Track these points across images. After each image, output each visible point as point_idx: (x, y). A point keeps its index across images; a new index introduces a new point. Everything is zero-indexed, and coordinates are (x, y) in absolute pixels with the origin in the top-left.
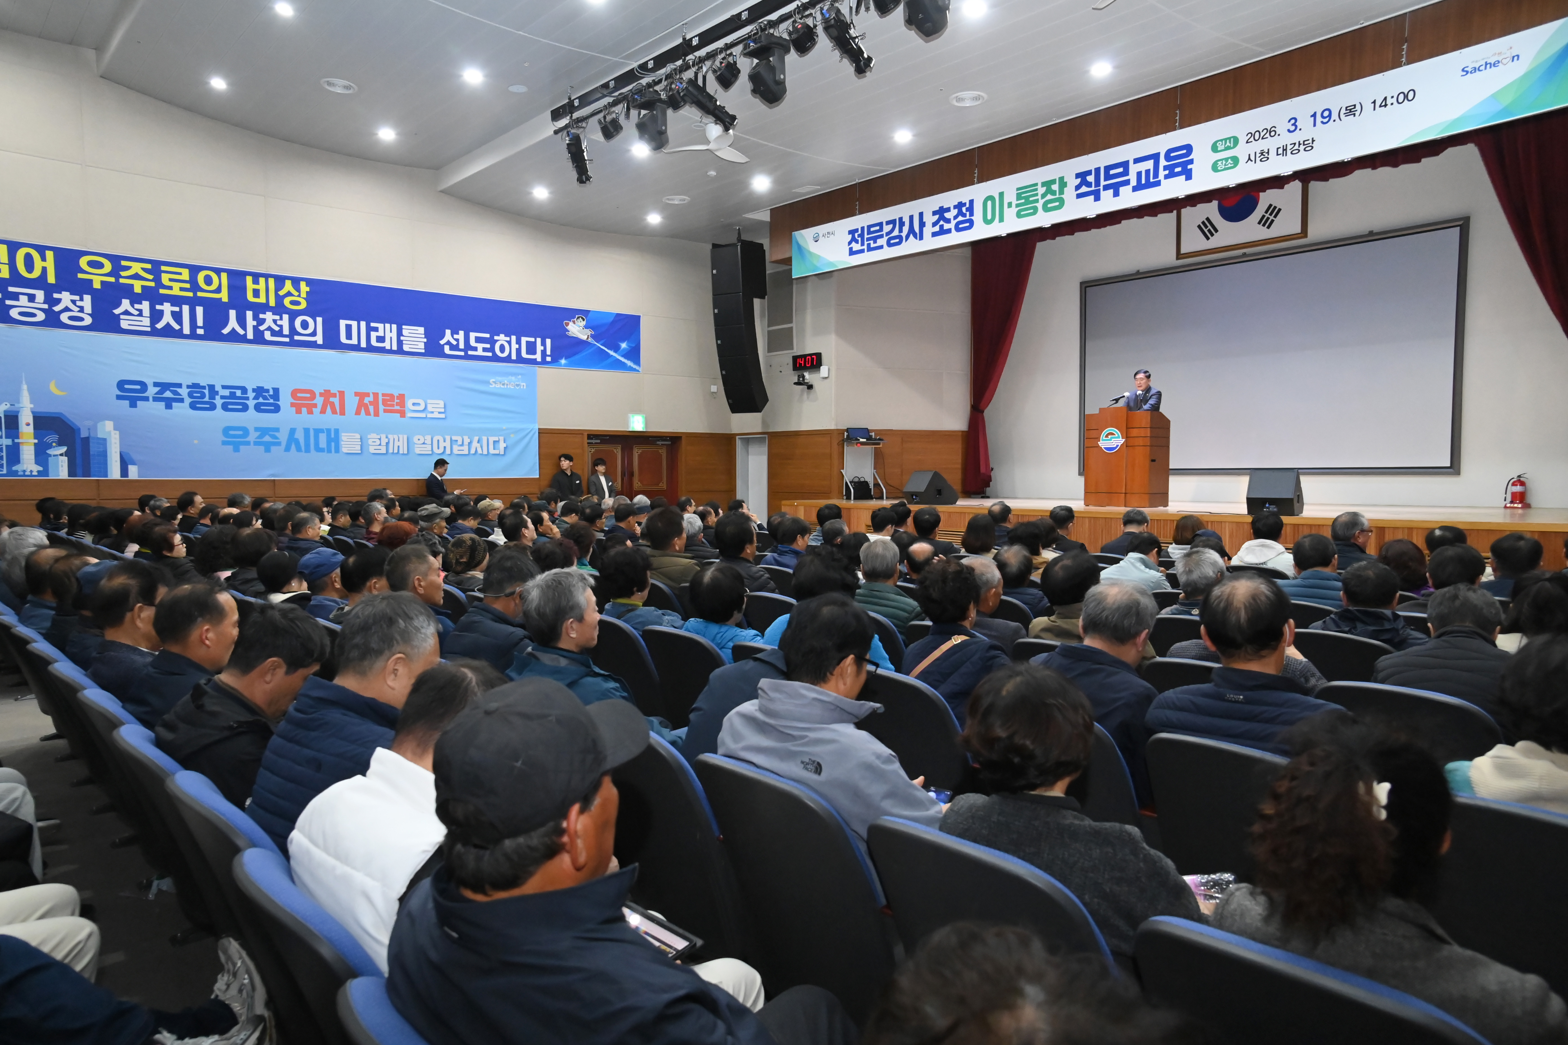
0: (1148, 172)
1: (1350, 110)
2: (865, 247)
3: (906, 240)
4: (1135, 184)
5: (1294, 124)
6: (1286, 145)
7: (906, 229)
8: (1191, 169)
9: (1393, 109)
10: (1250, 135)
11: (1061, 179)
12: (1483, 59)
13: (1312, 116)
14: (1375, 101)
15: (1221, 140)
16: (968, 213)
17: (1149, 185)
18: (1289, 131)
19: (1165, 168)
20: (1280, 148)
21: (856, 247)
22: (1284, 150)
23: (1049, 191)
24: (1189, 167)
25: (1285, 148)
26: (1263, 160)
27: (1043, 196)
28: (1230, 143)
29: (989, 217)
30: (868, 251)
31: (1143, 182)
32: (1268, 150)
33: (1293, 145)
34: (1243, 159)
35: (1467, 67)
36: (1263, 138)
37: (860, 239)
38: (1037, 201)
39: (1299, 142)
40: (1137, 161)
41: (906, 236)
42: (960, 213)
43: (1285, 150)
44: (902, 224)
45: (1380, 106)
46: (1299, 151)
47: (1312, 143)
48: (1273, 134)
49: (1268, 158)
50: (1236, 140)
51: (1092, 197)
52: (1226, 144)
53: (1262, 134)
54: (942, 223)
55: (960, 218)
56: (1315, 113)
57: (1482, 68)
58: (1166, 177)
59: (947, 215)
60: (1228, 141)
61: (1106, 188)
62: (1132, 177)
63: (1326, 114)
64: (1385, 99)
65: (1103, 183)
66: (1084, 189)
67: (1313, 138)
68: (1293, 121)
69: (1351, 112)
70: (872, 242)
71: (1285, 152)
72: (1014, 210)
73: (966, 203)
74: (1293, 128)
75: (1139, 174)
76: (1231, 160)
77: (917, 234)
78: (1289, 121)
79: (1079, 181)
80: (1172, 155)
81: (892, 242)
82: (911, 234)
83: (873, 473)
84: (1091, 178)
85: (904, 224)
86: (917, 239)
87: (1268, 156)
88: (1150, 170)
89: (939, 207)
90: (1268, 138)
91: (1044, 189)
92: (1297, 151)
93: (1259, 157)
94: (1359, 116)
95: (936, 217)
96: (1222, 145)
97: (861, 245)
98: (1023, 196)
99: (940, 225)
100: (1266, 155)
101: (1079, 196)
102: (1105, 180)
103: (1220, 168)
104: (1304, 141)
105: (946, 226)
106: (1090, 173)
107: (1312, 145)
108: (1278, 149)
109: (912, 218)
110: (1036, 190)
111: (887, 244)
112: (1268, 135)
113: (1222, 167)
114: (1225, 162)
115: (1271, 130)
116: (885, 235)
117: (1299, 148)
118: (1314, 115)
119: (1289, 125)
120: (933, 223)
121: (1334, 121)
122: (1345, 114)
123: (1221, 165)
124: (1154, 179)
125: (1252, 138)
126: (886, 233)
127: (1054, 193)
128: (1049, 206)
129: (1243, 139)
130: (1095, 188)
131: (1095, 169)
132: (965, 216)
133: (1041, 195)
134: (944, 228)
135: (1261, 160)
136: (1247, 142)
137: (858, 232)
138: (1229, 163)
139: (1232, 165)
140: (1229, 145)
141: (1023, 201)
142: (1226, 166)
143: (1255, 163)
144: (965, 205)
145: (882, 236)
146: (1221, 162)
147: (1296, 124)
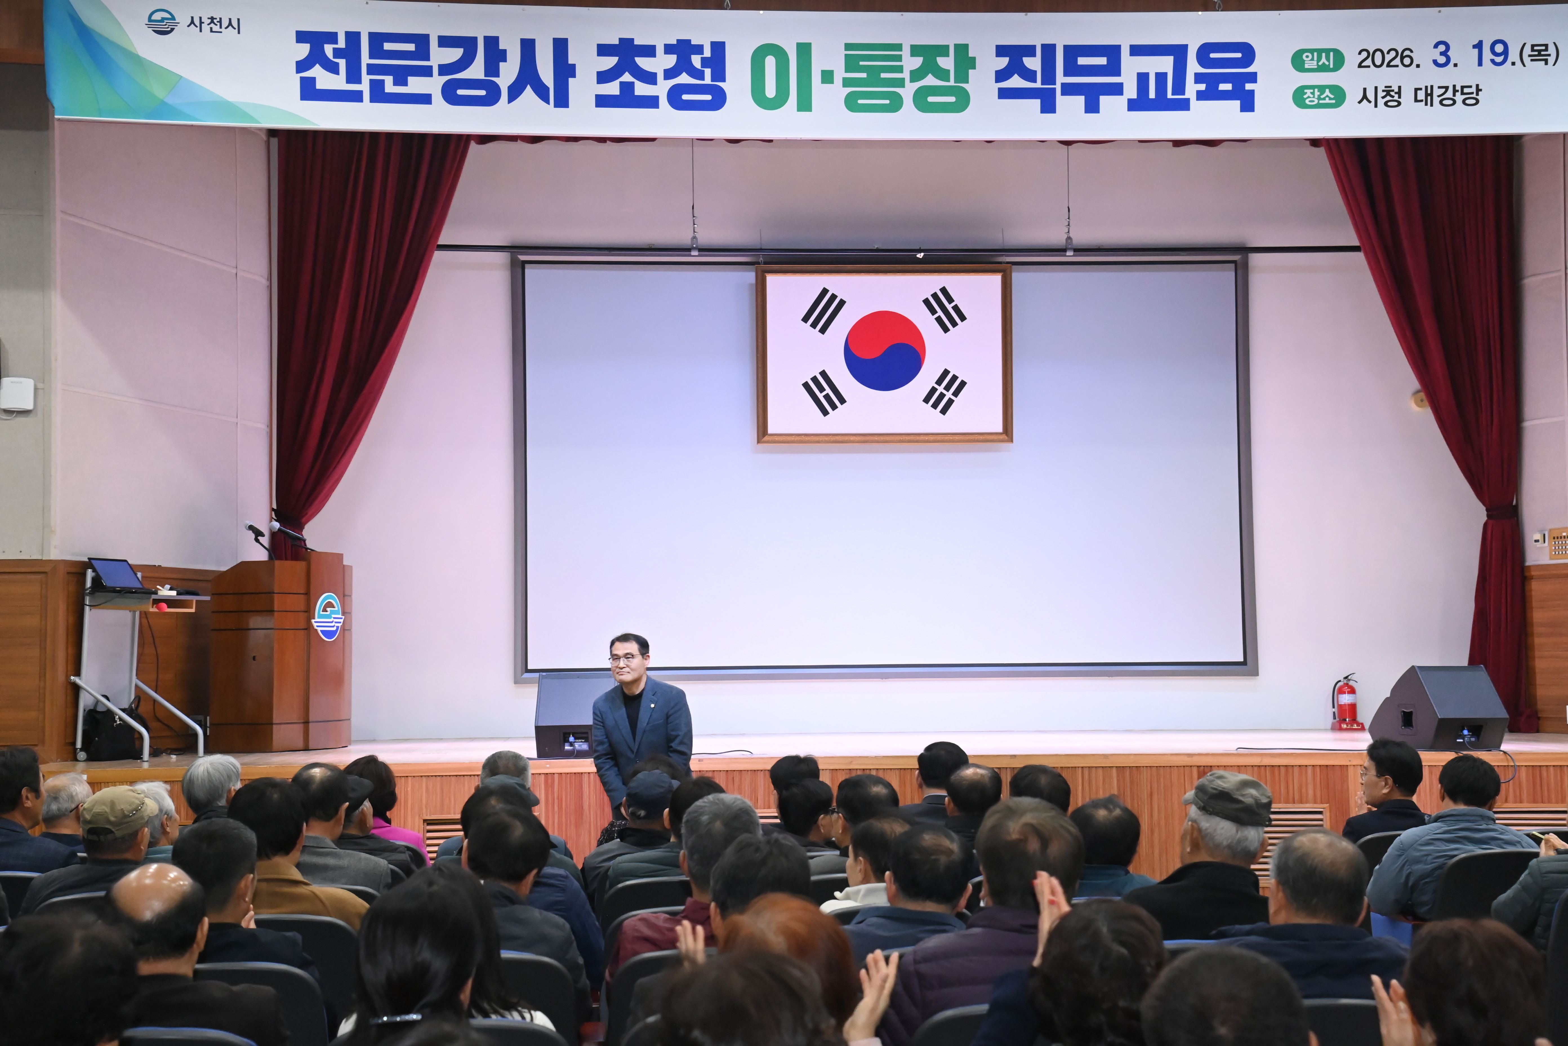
0: (1161, 77)
1: (1540, 51)
2: (364, 87)
3: (511, 99)
4: (1134, 95)
5: (1444, 54)
6: (1432, 87)
7: (508, 72)
8: (1252, 92)
10: (1364, 54)
11: (962, 50)
13: (1474, 47)
15: (1312, 51)
16: (708, 72)
17: (1162, 104)
18: (1435, 62)
19: (1199, 78)
20: (1421, 89)
21: (324, 80)
22: (1427, 95)
23: (929, 67)
24: (1249, 86)
25: (1429, 92)
26: (1389, 104)
27: (916, 75)
28: (1328, 59)
29: (770, 91)
30: (373, 100)
31: (1152, 95)
32: (1400, 88)
33: (1444, 90)
34: (1353, 95)
36: (1388, 65)
37: (342, 63)
38: (901, 83)
39: (1454, 86)
40: (1137, 50)
41: (510, 88)
42: (683, 66)
43: (1429, 94)
44: (495, 55)
46: (1454, 102)
47: (1477, 94)
48: (1407, 61)
49: (1400, 104)
50: (1339, 59)
51: (1037, 103)
52: (1319, 59)
53: (1388, 58)
54: (627, 77)
55: (684, 79)
56: (1480, 43)
58: (1201, 96)
59: (643, 63)
60: (1324, 54)
61: (1068, 89)
62: (1128, 79)
63: (1499, 48)
65: (1061, 78)
67: (1477, 86)
68: (1442, 48)
69: (1539, 55)
70: (389, 80)
71: (1429, 98)
72: (838, 92)
73: (701, 46)
74: (1442, 60)
75: (1142, 78)
76: (1330, 92)
77: (548, 89)
78: (1436, 46)
79: (1004, 62)
80: (1212, 55)
81: (460, 92)
82: (529, 87)
83: (137, 686)
84: (1033, 63)
85: (502, 56)
86: (548, 103)
87: (1399, 100)
88: (1166, 74)
89: (620, 39)
90: (1397, 66)
91: (918, 62)
92: (1451, 102)
93: (1383, 97)
94: (1554, 65)
95: (611, 62)
96: (1312, 59)
97: (349, 80)
98: (861, 63)
99: (621, 83)
100: (1396, 96)
101: (1004, 94)
102: (1066, 74)
103: (1310, 101)
104: (1463, 87)
105: (641, 89)
106: (1030, 51)
107: (1477, 97)
108: (1416, 90)
109: (528, 47)
110: (899, 58)
111: (450, 94)
112: (1397, 61)
113: (1314, 101)
114: (1319, 93)
115: (1404, 55)
116: (435, 71)
117: (1454, 98)
118: (1479, 46)
119: (1436, 54)
120: (599, 74)
121: (1513, 64)
122: (1530, 56)
123: (1312, 96)
124: (1173, 94)
125: (1369, 60)
126: (440, 66)
127: (942, 74)
128: (931, 99)
129: (1352, 59)
130: (1042, 85)
131: (1043, 46)
132: (700, 75)
133: (911, 72)
134: (638, 92)
135: (1386, 104)
136: (1360, 66)
137: (336, 43)
138: (1327, 96)
139: (1334, 101)
140: (1327, 63)
141: (864, 75)
142: (1321, 102)
143: (1376, 106)
144: (699, 49)
145: (427, 72)
146: (1312, 91)
147: (1448, 53)
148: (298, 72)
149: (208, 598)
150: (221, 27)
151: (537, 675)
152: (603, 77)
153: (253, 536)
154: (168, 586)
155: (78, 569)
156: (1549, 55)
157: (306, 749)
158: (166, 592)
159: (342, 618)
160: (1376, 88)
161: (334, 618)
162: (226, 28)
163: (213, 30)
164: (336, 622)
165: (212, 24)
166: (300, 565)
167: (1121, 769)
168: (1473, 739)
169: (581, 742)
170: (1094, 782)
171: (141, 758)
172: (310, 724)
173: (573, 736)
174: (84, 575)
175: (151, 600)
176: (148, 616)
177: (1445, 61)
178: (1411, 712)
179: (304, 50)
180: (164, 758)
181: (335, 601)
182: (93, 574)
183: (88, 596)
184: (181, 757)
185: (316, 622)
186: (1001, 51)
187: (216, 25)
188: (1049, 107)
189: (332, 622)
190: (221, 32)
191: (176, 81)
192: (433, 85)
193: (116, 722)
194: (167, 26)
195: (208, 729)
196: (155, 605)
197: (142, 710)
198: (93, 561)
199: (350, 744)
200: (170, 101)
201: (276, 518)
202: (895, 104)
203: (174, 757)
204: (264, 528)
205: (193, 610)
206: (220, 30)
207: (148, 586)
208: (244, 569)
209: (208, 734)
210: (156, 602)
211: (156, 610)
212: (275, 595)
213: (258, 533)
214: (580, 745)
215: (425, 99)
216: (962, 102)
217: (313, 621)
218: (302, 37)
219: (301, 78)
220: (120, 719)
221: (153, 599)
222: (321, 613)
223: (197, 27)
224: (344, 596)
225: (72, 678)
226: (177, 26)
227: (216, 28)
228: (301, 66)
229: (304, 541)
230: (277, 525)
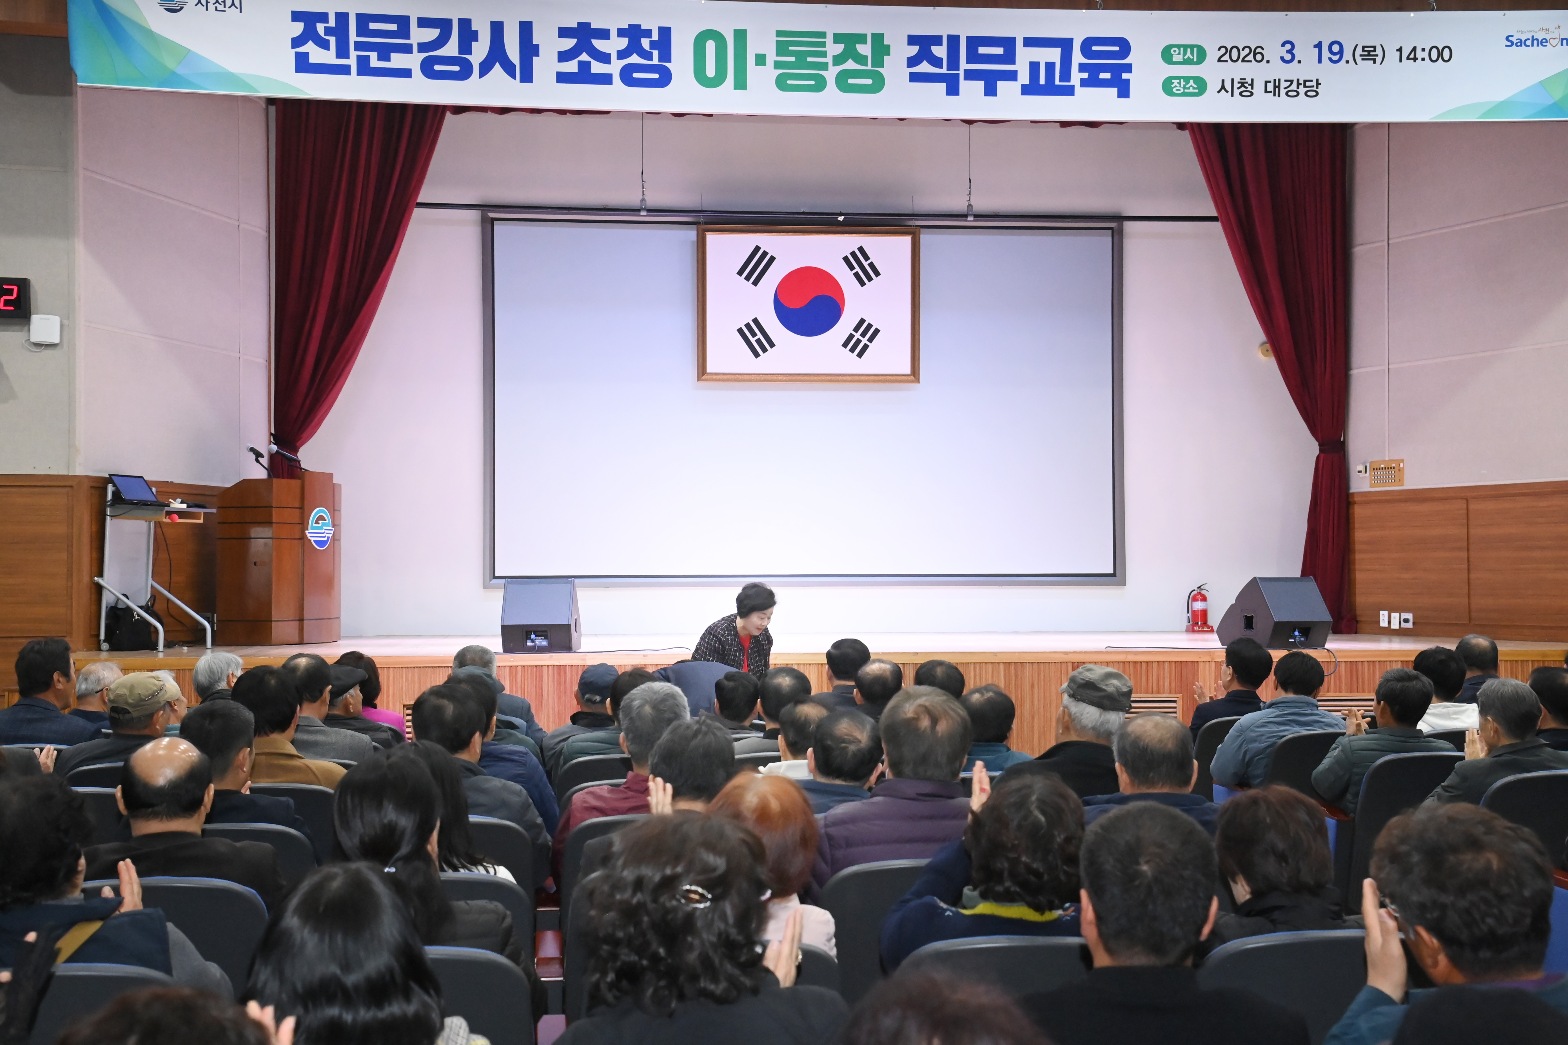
0: (1050, 66)
1: (1369, 52)
2: (352, 61)
3: (482, 74)
4: (1027, 81)
5: (1290, 52)
6: (1279, 80)
7: (480, 51)
8: (1128, 80)
9: (1423, 67)
10: (1223, 50)
11: (878, 38)
12: (1529, 31)
13: (1315, 46)
14: (1401, 48)
15: (1178, 46)
16: (656, 54)
17: (1050, 89)
18: (1282, 59)
19: (1082, 68)
20: (1270, 82)
21: (316, 55)
22: (1275, 87)
23: (850, 53)
24: (1125, 76)
25: (1277, 84)
26: (1244, 94)
27: (838, 60)
28: (1192, 53)
29: (711, 72)
30: (360, 73)
31: (1042, 81)
32: (1252, 80)
33: (1289, 83)
34: (1213, 85)
35: (1512, 36)
36: (1243, 61)
37: (332, 40)
38: (824, 67)
39: (1298, 80)
40: (1030, 42)
41: (481, 65)
42: (634, 47)
43: (1277, 87)
44: (468, 35)
45: (1408, 58)
46: (1298, 94)
47: (1317, 87)
48: (1259, 57)
49: (1252, 94)
50: (1202, 54)
51: (943, 86)
52: (1185, 53)
53: (1243, 54)
54: (584, 57)
55: (635, 59)
56: (1320, 43)
57: (1529, 43)
58: (1084, 83)
59: (599, 44)
60: (1189, 50)
61: (971, 75)
62: (1022, 67)
63: (1336, 48)
64: (1414, 49)
65: (964, 65)
66: (925, 67)
67: (1317, 80)
68: (1288, 47)
69: (1369, 55)
70: (373, 56)
71: (1277, 89)
72: (770, 73)
73: (650, 31)
74: (1288, 57)
75: (1034, 67)
76: (1194, 82)
77: (515, 66)
78: (1283, 45)
79: (914, 50)
80: (1094, 48)
81: (437, 68)
82: (497, 63)
83: (152, 586)
84: (940, 51)
85: (474, 36)
86: (515, 78)
87: (1252, 90)
88: (1054, 64)
89: (579, 23)
90: (1251, 61)
91: (839, 48)
92: (1295, 94)
93: (1239, 88)
94: (1381, 64)
95: (570, 43)
96: (1179, 54)
97: (339, 56)
98: (790, 48)
99: (579, 62)
100: (1249, 88)
101: (915, 78)
102: (968, 62)
103: (1177, 90)
104: (1305, 81)
105: (597, 68)
106: (937, 40)
107: (1317, 90)
108: (1266, 82)
109: (497, 28)
110: (823, 44)
111: (428, 69)
112: (1250, 57)
113: (1180, 90)
114: (1184, 83)
115: (1257, 52)
116: (415, 48)
117: (1298, 90)
118: (1319, 46)
119: (1283, 51)
120: (560, 53)
121: (1347, 62)
122: (1361, 55)
123: (1178, 85)
124: (1060, 81)
125: (1227, 56)
126: (419, 44)
127: (861, 59)
128: (851, 81)
129: (1213, 54)
130: (947, 70)
131: (949, 36)
132: (648, 56)
133: (834, 57)
134: (593, 71)
135: (1241, 94)
136: (1219, 60)
137: (327, 22)
138: (1191, 86)
139: (1197, 91)
140: (1192, 57)
141: (793, 59)
142: (1186, 91)
143: (1232, 95)
144: (648, 33)
145: (407, 49)
146: (1178, 81)
147: (1293, 52)
148: (293, 47)
149: (214, 511)
150: (225, 7)
151: (503, 581)
152: (563, 56)
153: (254, 457)
154: (179, 500)
155: (100, 484)
156: (1377, 55)
157: (301, 643)
158: (177, 505)
159: (332, 530)
160: (1233, 80)
161: (325, 530)
162: (229, 7)
163: (218, 9)
164: (327, 533)
165: (217, 4)
166: (295, 483)
167: (1007, 665)
168: (1302, 639)
169: (542, 639)
170: (984, 676)
171: (157, 649)
172: (305, 621)
173: (534, 634)
174: (106, 489)
175: (165, 511)
176: (162, 525)
177: (1290, 58)
178: (1252, 617)
179: (298, 28)
180: (177, 649)
181: (326, 514)
182: (114, 488)
183: (108, 507)
184: (192, 649)
185: (309, 533)
186: (912, 40)
187: (221, 4)
188: (953, 90)
189: (323, 533)
190: (225, 11)
191: (185, 54)
192: (413, 61)
193: (135, 617)
194: (177, 5)
195: (215, 625)
196: (168, 517)
197: (157, 607)
198: (112, 477)
199: (340, 640)
200: (180, 71)
201: (274, 442)
202: (820, 85)
203: (185, 648)
204: (264, 451)
205: (201, 521)
206: (224, 9)
207: (161, 499)
208: (246, 485)
209: (215, 629)
210: (169, 513)
211: (168, 520)
212: (274, 509)
213: (258, 455)
214: (540, 642)
215: (406, 73)
216: (878, 84)
217: (307, 532)
218: (297, 16)
219: (296, 53)
220: (138, 615)
221: (166, 511)
222: (314, 525)
223: (203, 6)
224: (334, 510)
225: (96, 578)
226: (185, 5)
227: (220, 7)
228: (297, 42)
229: (299, 462)
230: (275, 448)
